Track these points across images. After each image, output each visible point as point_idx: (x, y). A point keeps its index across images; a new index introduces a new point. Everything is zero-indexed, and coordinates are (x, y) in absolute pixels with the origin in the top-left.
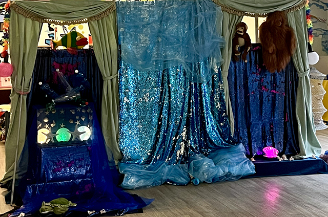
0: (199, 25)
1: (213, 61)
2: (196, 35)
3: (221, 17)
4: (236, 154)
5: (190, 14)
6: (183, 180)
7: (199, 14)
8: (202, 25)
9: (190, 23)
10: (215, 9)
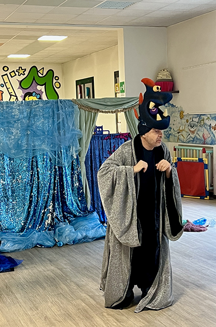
0: (61, 120)
1: (72, 149)
2: (59, 129)
3: (78, 114)
4: (92, 221)
5: (53, 111)
6: (49, 244)
7: (60, 111)
8: (63, 120)
9: (53, 118)
10: (73, 107)
